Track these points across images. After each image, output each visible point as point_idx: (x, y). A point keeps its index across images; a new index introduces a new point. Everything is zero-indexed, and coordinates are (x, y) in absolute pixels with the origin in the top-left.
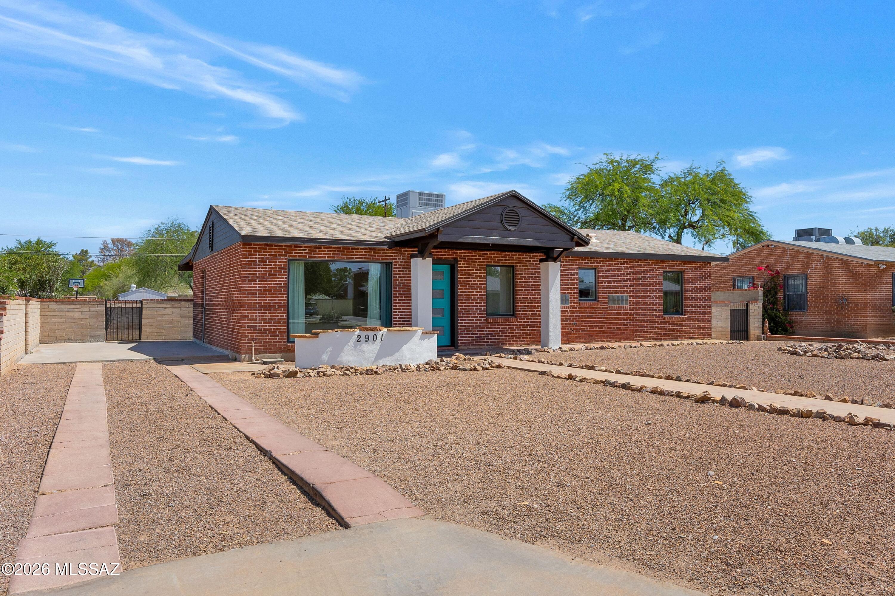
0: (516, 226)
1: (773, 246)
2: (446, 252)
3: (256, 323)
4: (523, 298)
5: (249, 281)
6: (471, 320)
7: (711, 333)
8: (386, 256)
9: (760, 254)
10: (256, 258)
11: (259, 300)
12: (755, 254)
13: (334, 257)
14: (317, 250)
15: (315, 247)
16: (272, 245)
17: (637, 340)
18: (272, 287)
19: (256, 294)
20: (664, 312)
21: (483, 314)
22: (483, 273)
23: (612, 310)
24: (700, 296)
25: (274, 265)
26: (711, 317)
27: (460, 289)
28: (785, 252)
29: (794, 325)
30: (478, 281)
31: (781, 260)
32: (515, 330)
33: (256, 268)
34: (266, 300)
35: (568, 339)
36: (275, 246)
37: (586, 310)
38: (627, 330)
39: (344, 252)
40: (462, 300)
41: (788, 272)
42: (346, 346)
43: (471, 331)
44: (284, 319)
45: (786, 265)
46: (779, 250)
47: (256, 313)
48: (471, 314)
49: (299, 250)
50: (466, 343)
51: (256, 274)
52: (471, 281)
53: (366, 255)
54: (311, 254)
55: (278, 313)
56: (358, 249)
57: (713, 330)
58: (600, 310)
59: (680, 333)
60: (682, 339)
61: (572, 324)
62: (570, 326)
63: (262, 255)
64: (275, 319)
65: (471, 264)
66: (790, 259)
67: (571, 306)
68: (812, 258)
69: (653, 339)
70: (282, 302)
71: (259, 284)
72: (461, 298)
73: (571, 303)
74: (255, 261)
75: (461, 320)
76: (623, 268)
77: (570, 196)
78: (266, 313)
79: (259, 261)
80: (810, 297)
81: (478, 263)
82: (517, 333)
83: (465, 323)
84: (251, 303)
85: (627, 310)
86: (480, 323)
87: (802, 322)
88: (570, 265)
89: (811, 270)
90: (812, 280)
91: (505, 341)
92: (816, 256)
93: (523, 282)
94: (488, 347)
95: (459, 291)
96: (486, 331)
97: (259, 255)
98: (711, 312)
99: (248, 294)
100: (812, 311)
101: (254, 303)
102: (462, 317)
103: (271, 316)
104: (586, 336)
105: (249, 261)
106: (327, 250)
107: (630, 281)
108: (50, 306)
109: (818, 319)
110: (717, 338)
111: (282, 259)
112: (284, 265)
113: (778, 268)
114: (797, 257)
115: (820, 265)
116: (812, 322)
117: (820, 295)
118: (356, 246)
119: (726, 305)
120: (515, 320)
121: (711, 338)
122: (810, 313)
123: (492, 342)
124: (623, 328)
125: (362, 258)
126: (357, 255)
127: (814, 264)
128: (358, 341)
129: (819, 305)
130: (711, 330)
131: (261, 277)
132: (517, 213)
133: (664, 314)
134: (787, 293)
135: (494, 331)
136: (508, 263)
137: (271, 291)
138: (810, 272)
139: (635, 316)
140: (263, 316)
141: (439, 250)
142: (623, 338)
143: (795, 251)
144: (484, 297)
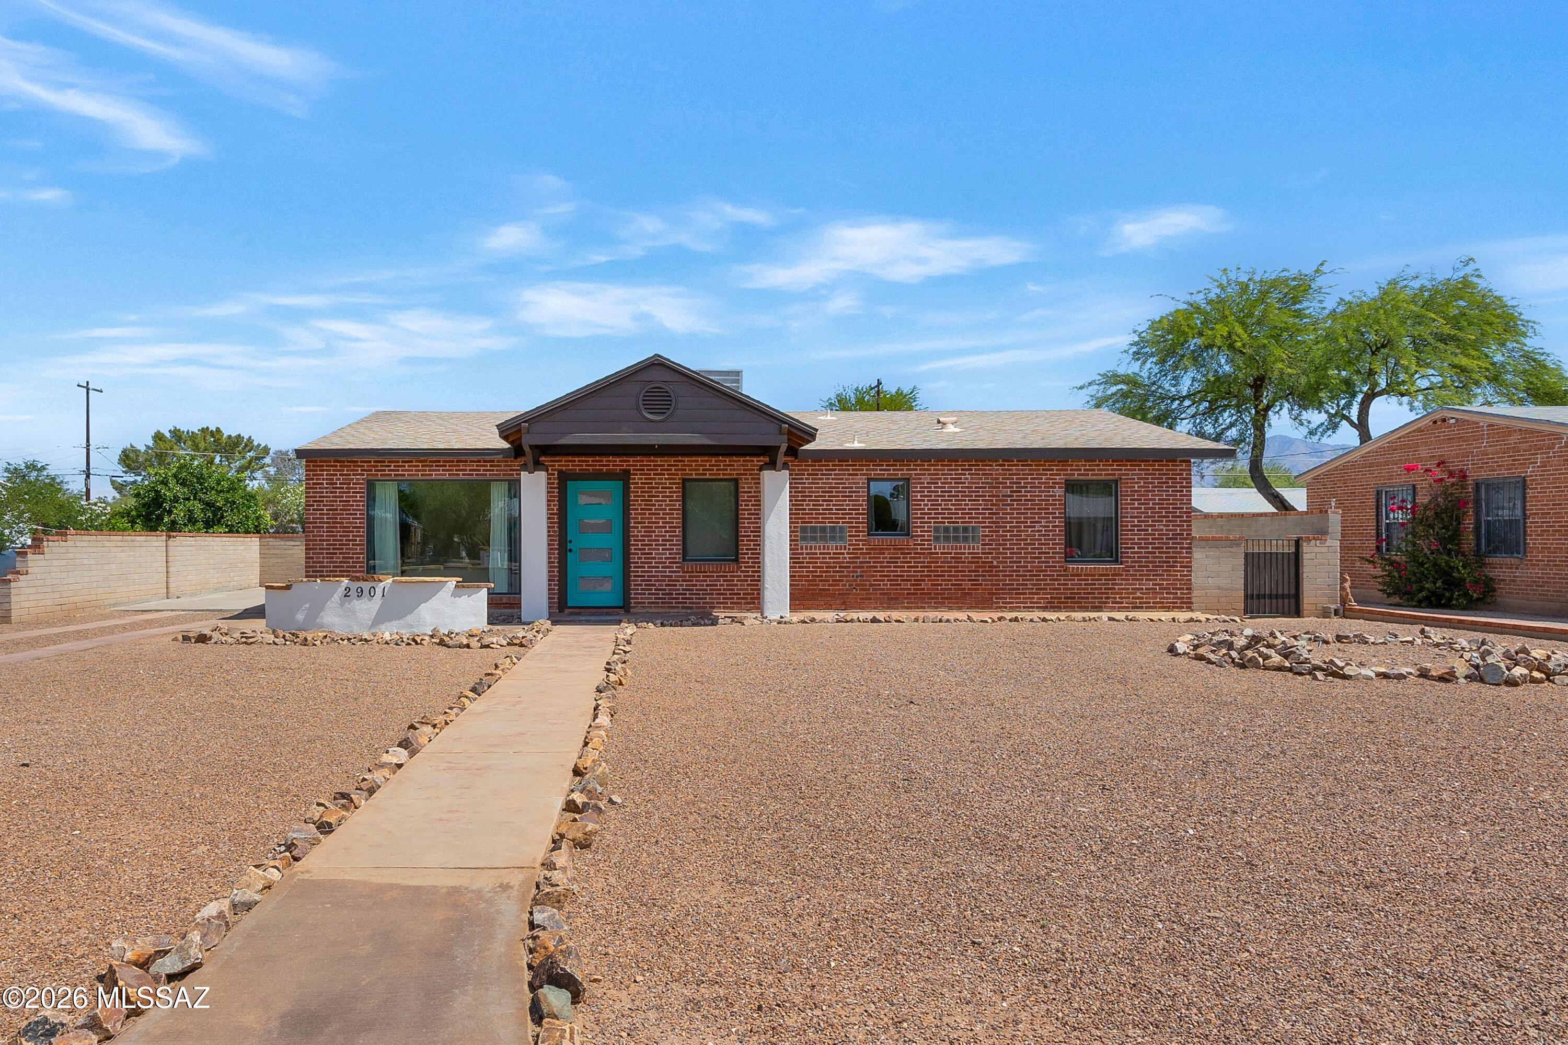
0: (664, 413)
1: (1452, 421)
2: (609, 461)
3: (324, 567)
4: (752, 532)
5: (313, 510)
6: (653, 567)
7: (1190, 598)
8: (511, 470)
9: (1429, 438)
10: (323, 479)
11: (327, 536)
12: (1417, 439)
13: (432, 475)
14: (406, 464)
15: (403, 462)
16: (344, 462)
17: (1000, 607)
18: (344, 519)
19: (323, 527)
20: (1066, 557)
21: (675, 558)
22: (675, 492)
23: (942, 553)
24: (1162, 527)
25: (346, 488)
26: (1191, 567)
27: (634, 518)
28: (1478, 431)
29: (1496, 586)
30: (666, 505)
31: (1470, 448)
32: (737, 585)
33: (323, 493)
34: (336, 536)
35: (844, 603)
36: (348, 462)
37: (884, 554)
38: (978, 589)
39: (445, 466)
40: (637, 536)
41: (1484, 474)
42: (328, 603)
43: (655, 585)
44: (360, 562)
45: (1481, 459)
46: (1467, 429)
47: (323, 553)
48: (654, 558)
49: (381, 466)
50: (644, 603)
51: (323, 501)
52: (655, 505)
53: (479, 470)
54: (398, 470)
55: (353, 554)
56: (466, 461)
57: (1195, 593)
58: (915, 553)
59: (1108, 598)
60: (1112, 609)
61: (853, 576)
62: (847, 581)
63: (331, 475)
64: (349, 562)
65: (655, 479)
66: (1490, 446)
67: (850, 545)
68: (1537, 441)
69: (1037, 607)
70: (358, 539)
71: (327, 514)
72: (637, 532)
73: (850, 540)
74: (322, 484)
75: (635, 567)
76: (969, 476)
77: (1137, 355)
78: (336, 553)
79: (327, 484)
80: (1531, 527)
81: (666, 476)
82: (741, 590)
83: (642, 572)
84: (316, 540)
85: (978, 553)
86: (670, 572)
87: (1514, 581)
88: (849, 475)
89: (1534, 467)
90: (1536, 488)
91: (717, 603)
92: (1545, 436)
93: (752, 505)
94: (685, 610)
95: (632, 521)
96: (681, 586)
97: (327, 475)
98: (1190, 558)
99: (313, 527)
100: (1535, 556)
101: (320, 540)
102: (637, 563)
103: (343, 558)
104: (884, 598)
105: (314, 484)
106: (420, 464)
107: (982, 500)
108: (270, 543)
109: (1550, 574)
110: (1205, 610)
111: (357, 479)
112: (360, 488)
113: (1464, 465)
114: (1504, 441)
115: (1555, 457)
116: (1535, 582)
117: (1554, 522)
118: (463, 458)
119: (1235, 543)
120: (733, 568)
121: (1190, 609)
122: (1532, 560)
123: (693, 603)
124: (966, 585)
125: (472, 475)
126: (466, 470)
127: (1542, 453)
128: (345, 596)
129: (1552, 544)
130: (1190, 593)
131: (330, 505)
132: (667, 392)
133: (1066, 561)
134: (1484, 518)
135: (696, 585)
136: (724, 474)
137: (343, 523)
138: (1530, 472)
139: (995, 563)
140: (332, 558)
141: (597, 458)
142: (968, 603)
143: (1499, 429)
144: (677, 530)
